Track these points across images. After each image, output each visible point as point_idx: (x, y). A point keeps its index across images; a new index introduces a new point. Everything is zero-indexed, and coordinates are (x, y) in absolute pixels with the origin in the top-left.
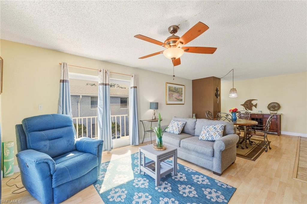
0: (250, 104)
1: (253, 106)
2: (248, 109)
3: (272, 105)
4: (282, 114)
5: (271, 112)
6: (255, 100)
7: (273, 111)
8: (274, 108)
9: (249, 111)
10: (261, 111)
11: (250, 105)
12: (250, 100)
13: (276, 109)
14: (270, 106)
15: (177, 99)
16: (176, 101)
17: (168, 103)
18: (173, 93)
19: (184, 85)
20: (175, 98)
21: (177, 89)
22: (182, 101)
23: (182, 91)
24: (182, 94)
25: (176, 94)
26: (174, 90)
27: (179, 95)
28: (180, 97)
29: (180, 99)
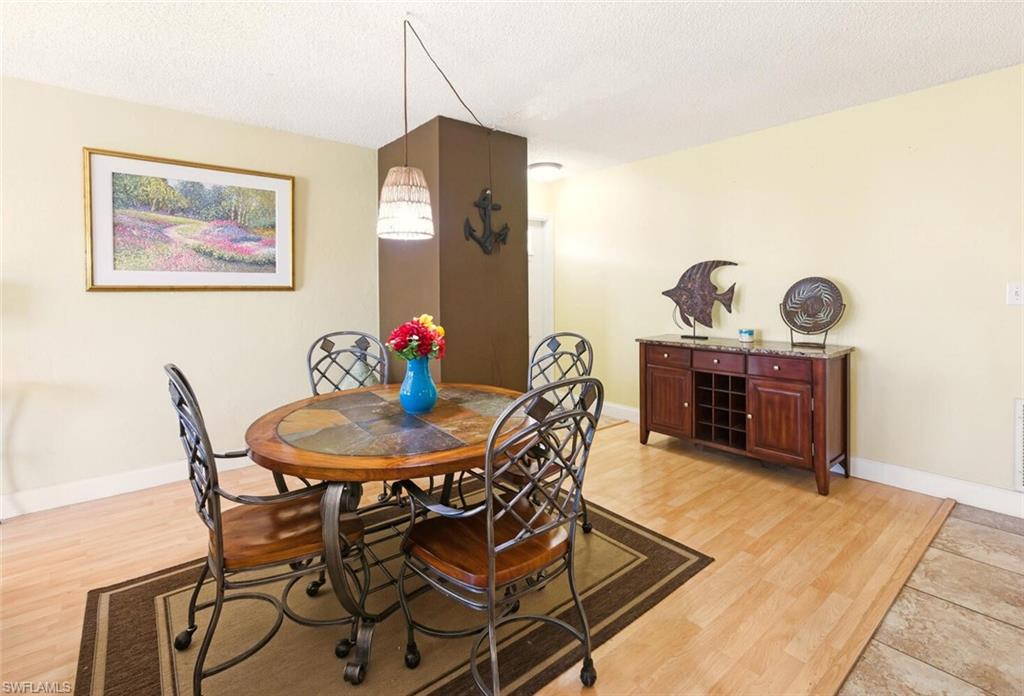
0: (702, 287)
1: (716, 302)
2: (691, 319)
3: (804, 293)
4: (852, 349)
5: (799, 337)
6: (725, 263)
7: (808, 330)
8: (814, 315)
9: (701, 330)
10: (751, 333)
11: (703, 298)
12: (706, 263)
13: (823, 317)
14: (797, 298)
15: (210, 254)
16: (209, 269)
17: (99, 283)
18: (172, 218)
19: (288, 173)
20: (198, 250)
21: (219, 195)
22: (267, 271)
23: (270, 211)
24: (273, 227)
25: (205, 226)
26: (184, 203)
27: (235, 232)
28: (246, 244)
29: (246, 257)
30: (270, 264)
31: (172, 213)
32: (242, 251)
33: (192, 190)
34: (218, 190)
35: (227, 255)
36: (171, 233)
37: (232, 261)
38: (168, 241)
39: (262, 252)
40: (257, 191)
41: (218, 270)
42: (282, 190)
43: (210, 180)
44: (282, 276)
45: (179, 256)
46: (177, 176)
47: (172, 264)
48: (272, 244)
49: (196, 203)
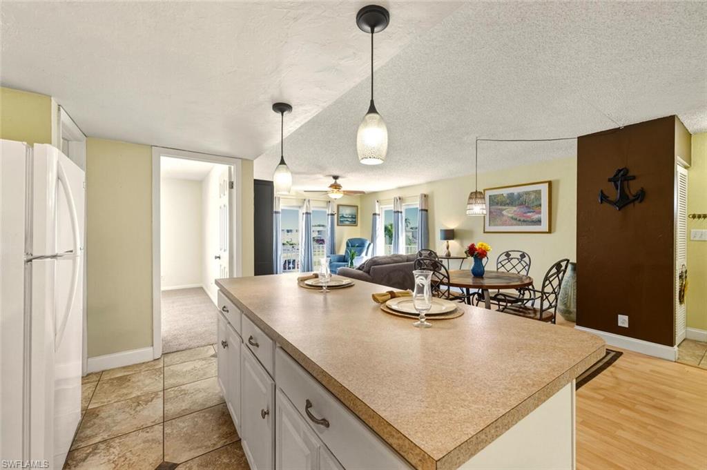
15: (516, 219)
16: (515, 225)
17: (486, 230)
18: (504, 207)
19: (546, 180)
20: (512, 218)
21: (520, 195)
22: (538, 225)
23: (538, 198)
24: (540, 205)
25: (515, 208)
26: (508, 201)
27: (523, 209)
28: (529, 214)
29: (528, 219)
30: (539, 222)
31: (505, 205)
32: (528, 217)
33: (511, 196)
34: (519, 194)
35: (522, 219)
36: (504, 212)
37: (524, 221)
38: (503, 215)
39: (535, 217)
40: (533, 191)
41: (519, 225)
42: (544, 189)
43: (516, 191)
44: (544, 226)
45: (506, 221)
46: (505, 192)
47: (504, 224)
48: (540, 213)
49: (512, 200)
